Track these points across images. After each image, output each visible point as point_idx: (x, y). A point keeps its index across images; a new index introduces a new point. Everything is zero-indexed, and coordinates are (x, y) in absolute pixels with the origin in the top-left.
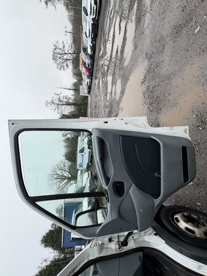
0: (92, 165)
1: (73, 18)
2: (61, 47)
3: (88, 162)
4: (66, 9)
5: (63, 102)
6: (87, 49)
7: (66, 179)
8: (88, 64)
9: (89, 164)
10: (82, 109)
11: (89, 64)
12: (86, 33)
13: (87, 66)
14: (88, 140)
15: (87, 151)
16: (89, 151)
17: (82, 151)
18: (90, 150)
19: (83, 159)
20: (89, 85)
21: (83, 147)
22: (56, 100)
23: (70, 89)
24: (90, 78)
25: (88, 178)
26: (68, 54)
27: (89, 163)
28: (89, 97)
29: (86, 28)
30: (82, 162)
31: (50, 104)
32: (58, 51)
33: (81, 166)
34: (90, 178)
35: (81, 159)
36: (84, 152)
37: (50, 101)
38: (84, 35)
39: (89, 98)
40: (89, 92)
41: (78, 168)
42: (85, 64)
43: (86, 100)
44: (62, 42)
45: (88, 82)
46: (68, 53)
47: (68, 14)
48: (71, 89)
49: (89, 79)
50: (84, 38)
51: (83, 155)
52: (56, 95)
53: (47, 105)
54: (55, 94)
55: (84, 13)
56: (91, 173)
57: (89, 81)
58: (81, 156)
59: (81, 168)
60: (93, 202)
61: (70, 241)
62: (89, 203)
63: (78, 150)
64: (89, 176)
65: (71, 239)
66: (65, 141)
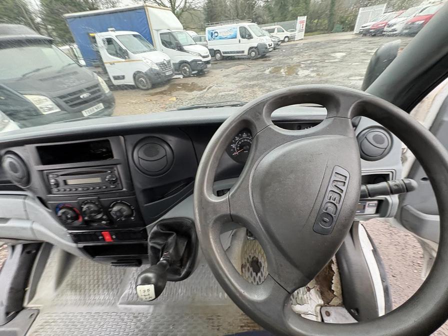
0: (217, 60)
3: (222, 51)
7: (172, 4)
9: (219, 55)
10: (320, 21)
14: (267, 44)
15: (244, 46)
16: (243, 52)
17: (245, 35)
18: (246, 53)
19: (226, 38)
20: (386, 29)
21: (253, 34)
24: (405, 31)
25: (201, 56)
27: (221, 54)
28: (351, 33)
30: (221, 38)
33: (212, 36)
34: (201, 61)
35: (225, 35)
36: (241, 39)
39: (348, 35)
40: (366, 33)
41: (207, 29)
43: (341, 26)
49: (403, 29)
51: (235, 37)
56: (208, 62)
57: (394, 30)
58: (233, 34)
59: (207, 35)
60: (164, 73)
61: (88, 34)
62: (162, 65)
63: (246, 24)
64: (204, 57)
65: (91, 34)
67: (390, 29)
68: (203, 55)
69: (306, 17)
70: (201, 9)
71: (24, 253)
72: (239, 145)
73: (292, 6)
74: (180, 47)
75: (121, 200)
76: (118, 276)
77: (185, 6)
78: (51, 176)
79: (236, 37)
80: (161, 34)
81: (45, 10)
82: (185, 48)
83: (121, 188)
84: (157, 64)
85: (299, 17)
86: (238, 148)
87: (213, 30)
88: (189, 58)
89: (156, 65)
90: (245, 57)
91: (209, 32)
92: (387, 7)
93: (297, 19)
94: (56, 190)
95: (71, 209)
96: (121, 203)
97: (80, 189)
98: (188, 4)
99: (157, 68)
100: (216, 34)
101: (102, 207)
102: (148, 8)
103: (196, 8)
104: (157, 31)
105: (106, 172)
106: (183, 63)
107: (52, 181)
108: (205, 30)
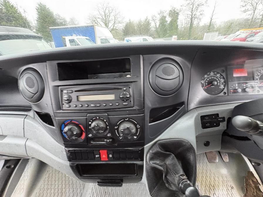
23: (211, 18)
41: (125, 39)
48: (211, 20)
65: (63, 37)
66: (147, 19)
69: (177, 36)
70: (122, 30)
71: (5, 167)
72: (207, 81)
73: (169, 30)
75: (129, 118)
76: (79, 191)
77: (113, 28)
78: (65, 92)
80: (101, 39)
81: (39, 26)
83: (132, 105)
85: (173, 36)
86: (207, 84)
87: (129, 39)
91: (126, 40)
92: (219, 34)
93: (172, 37)
94: (67, 106)
95: (77, 125)
96: (129, 121)
97: (92, 105)
98: (115, 28)
101: (110, 124)
102: (96, 26)
103: (119, 29)
104: (99, 37)
105: (121, 89)
107: (65, 97)
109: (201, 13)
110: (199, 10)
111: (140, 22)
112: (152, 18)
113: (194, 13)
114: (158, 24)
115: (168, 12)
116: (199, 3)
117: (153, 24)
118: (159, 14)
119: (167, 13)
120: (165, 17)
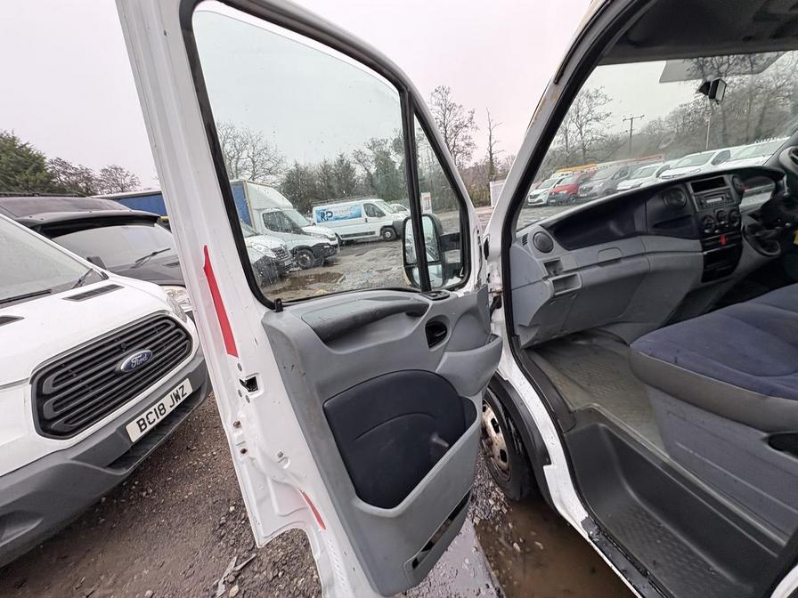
1: (657, 132)
2: (598, 110)
3: (339, 234)
4: (674, 112)
5: (453, 140)
6: (628, 179)
8: (591, 188)
11: (591, 192)
12: (668, 168)
13: (584, 186)
15: (375, 225)
16: (372, 233)
17: (373, 212)
18: (378, 234)
19: (346, 218)
21: (385, 211)
22: (457, 118)
23: (490, 152)
24: (552, 201)
25: (328, 238)
26: (581, 133)
29: (680, 165)
31: (442, 102)
32: (585, 105)
33: (322, 217)
34: (328, 244)
35: (344, 215)
36: (368, 218)
37: (451, 99)
38: (661, 165)
41: (315, 209)
42: (586, 180)
44: (608, 112)
45: (539, 198)
46: (583, 132)
47: (663, 119)
48: (491, 155)
49: (550, 199)
50: (653, 165)
52: (469, 115)
53: (437, 91)
54: (473, 113)
55: (716, 154)
56: (336, 246)
57: (541, 201)
58: (354, 212)
59: (316, 217)
60: (283, 262)
62: (279, 252)
63: (373, 201)
64: (331, 239)
66: (342, 161)
67: (536, 200)
68: (330, 237)
69: (429, 193)
74: (298, 228)
79: (360, 216)
80: (263, 215)
82: (304, 229)
84: (273, 250)
87: (324, 210)
88: (311, 242)
89: (270, 252)
90: (377, 239)
91: (318, 212)
99: (273, 256)
100: (329, 214)
104: (259, 210)
106: (303, 249)
108: (311, 212)
109: (467, 141)
110: (460, 136)
111: (326, 168)
112: (356, 157)
113: (451, 143)
114: (373, 170)
115: (390, 143)
116: (458, 123)
117: (359, 172)
118: (370, 148)
119: (388, 145)
120: (387, 154)
